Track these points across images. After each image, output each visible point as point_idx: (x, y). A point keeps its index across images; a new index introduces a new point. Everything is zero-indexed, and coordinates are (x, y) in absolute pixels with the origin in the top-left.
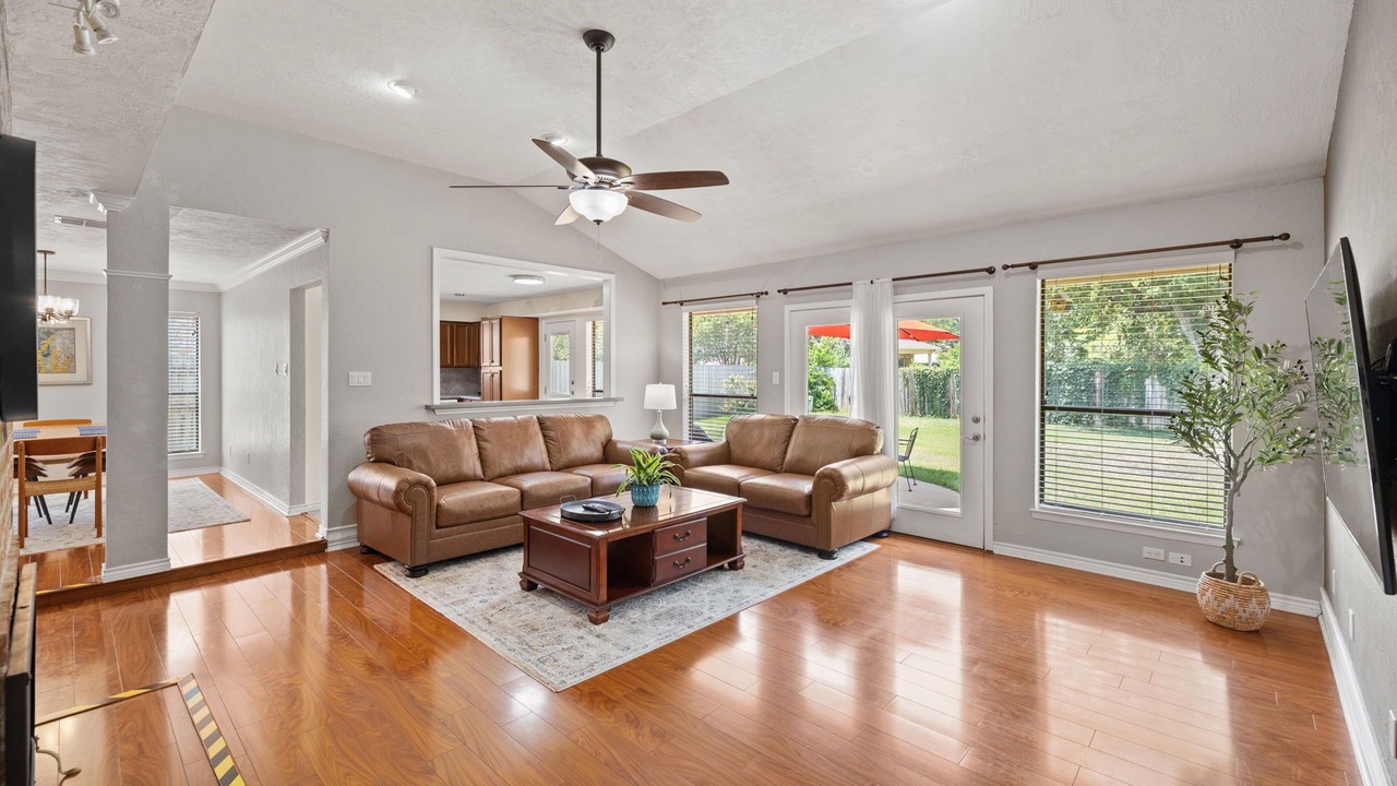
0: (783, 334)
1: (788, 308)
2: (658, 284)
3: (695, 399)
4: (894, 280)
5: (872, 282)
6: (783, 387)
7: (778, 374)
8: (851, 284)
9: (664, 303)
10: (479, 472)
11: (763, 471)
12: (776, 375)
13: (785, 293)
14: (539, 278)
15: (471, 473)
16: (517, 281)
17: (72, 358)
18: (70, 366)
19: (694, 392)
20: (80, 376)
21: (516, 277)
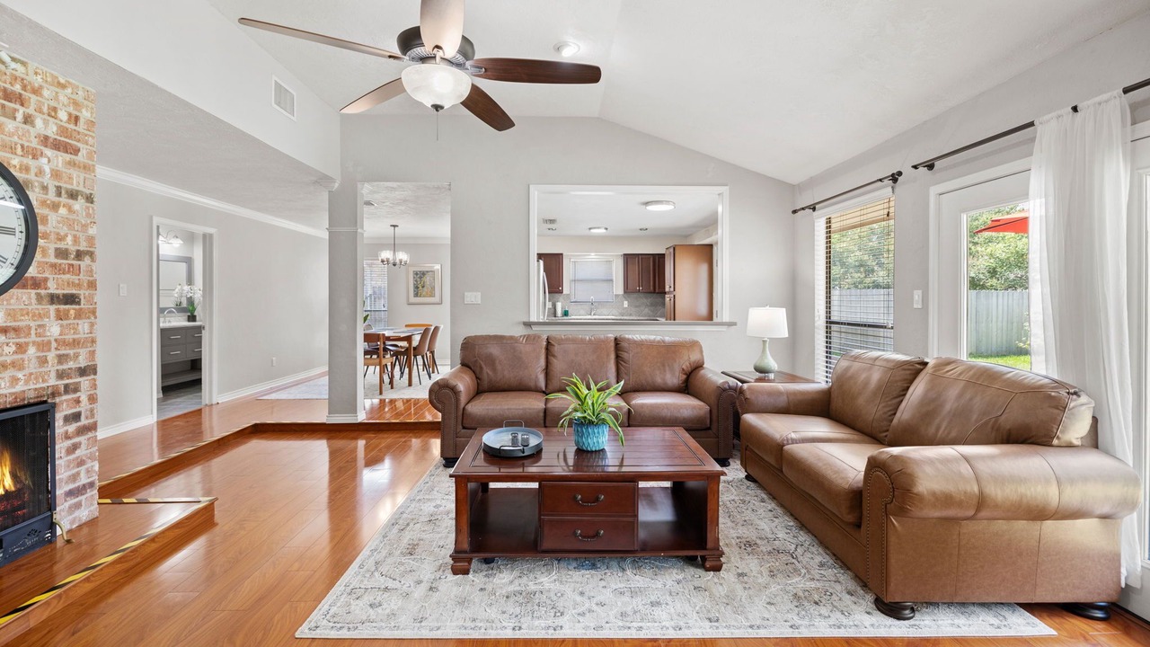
0: (927, 230)
1: (934, 190)
2: (794, 189)
3: (834, 327)
4: (1126, 91)
5: (1075, 109)
6: (927, 313)
7: (920, 292)
8: (1031, 124)
9: (795, 212)
10: (542, 384)
11: (866, 438)
12: (917, 295)
13: (930, 166)
14: (667, 202)
15: (532, 384)
16: (650, 208)
17: (433, 288)
18: (432, 295)
19: (833, 319)
20: (436, 299)
21: (647, 204)
